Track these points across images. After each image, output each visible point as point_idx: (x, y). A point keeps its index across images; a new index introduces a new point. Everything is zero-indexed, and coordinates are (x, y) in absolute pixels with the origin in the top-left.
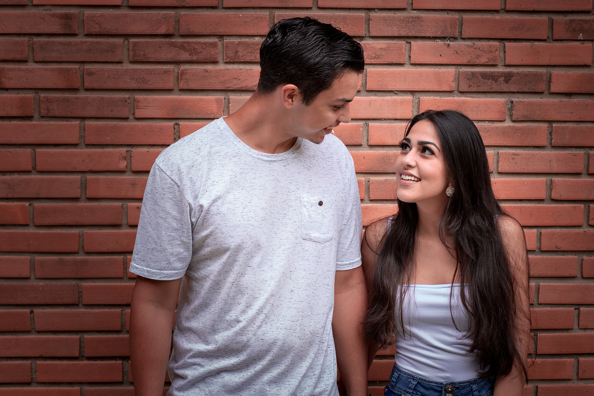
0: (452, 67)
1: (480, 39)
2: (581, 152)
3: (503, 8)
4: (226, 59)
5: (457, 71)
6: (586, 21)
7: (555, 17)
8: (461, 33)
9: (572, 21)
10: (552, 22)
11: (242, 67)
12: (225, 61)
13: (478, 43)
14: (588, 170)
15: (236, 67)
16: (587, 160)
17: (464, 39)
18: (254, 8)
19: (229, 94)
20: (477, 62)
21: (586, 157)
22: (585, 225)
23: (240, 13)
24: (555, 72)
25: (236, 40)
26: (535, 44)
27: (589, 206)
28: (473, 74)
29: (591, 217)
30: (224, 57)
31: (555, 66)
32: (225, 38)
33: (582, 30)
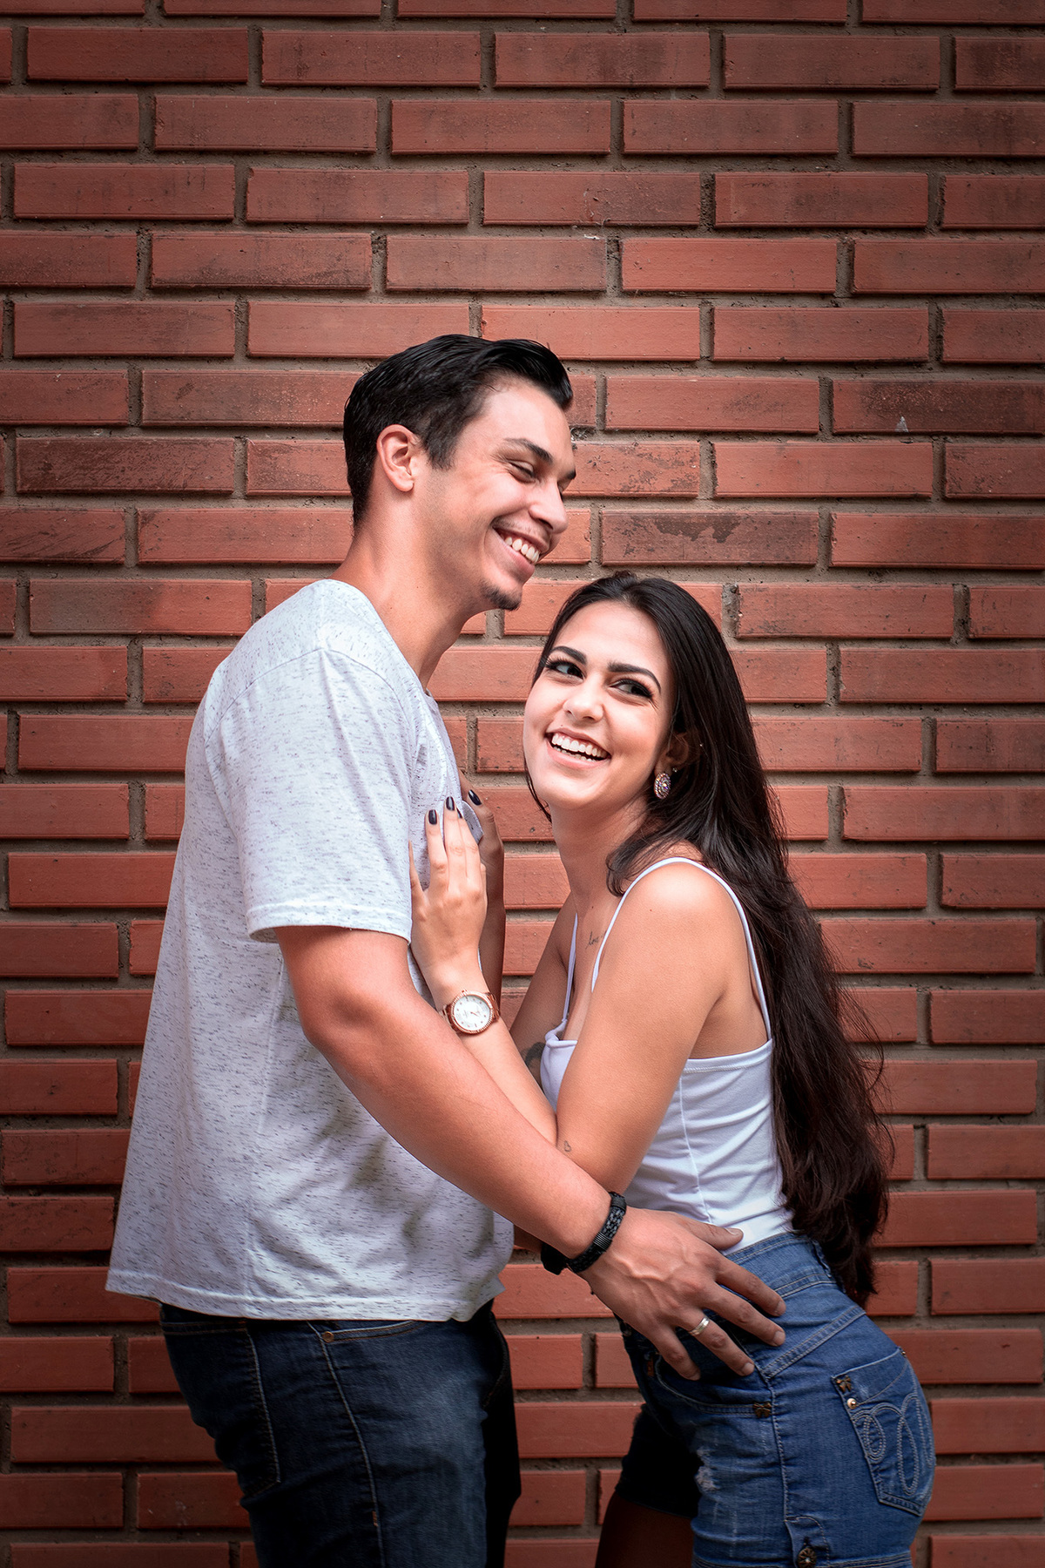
0: (583, 503)
1: (650, 432)
2: (916, 717)
3: (705, 354)
4: (22, 485)
5: (596, 513)
6: (914, 387)
7: (835, 377)
8: (603, 417)
9: (878, 387)
10: (829, 390)
11: (59, 503)
12: (19, 489)
13: (647, 443)
14: (933, 763)
15: (44, 504)
16: (928, 737)
17: (609, 432)
18: (89, 358)
19: (28, 572)
20: (646, 489)
21: (928, 730)
22: (931, 907)
23: (59, 371)
24: (841, 513)
25: (47, 437)
26: (789, 445)
27: (940, 858)
28: (637, 520)
29: (946, 884)
30: (15, 479)
31: (839, 499)
32: (18, 431)
33: (904, 409)
